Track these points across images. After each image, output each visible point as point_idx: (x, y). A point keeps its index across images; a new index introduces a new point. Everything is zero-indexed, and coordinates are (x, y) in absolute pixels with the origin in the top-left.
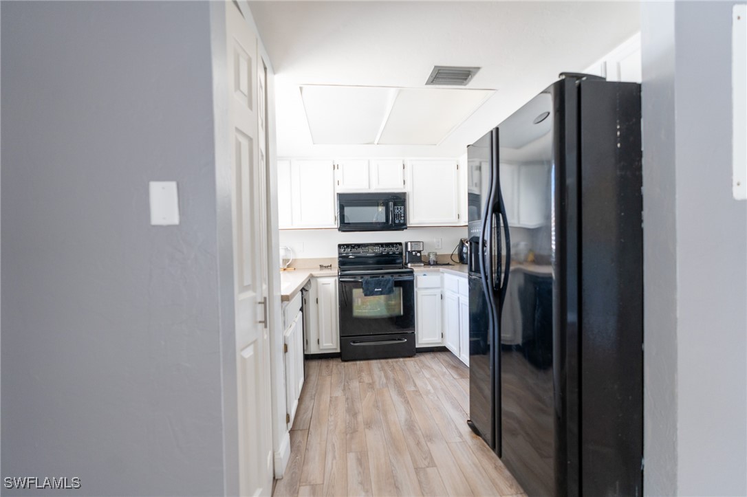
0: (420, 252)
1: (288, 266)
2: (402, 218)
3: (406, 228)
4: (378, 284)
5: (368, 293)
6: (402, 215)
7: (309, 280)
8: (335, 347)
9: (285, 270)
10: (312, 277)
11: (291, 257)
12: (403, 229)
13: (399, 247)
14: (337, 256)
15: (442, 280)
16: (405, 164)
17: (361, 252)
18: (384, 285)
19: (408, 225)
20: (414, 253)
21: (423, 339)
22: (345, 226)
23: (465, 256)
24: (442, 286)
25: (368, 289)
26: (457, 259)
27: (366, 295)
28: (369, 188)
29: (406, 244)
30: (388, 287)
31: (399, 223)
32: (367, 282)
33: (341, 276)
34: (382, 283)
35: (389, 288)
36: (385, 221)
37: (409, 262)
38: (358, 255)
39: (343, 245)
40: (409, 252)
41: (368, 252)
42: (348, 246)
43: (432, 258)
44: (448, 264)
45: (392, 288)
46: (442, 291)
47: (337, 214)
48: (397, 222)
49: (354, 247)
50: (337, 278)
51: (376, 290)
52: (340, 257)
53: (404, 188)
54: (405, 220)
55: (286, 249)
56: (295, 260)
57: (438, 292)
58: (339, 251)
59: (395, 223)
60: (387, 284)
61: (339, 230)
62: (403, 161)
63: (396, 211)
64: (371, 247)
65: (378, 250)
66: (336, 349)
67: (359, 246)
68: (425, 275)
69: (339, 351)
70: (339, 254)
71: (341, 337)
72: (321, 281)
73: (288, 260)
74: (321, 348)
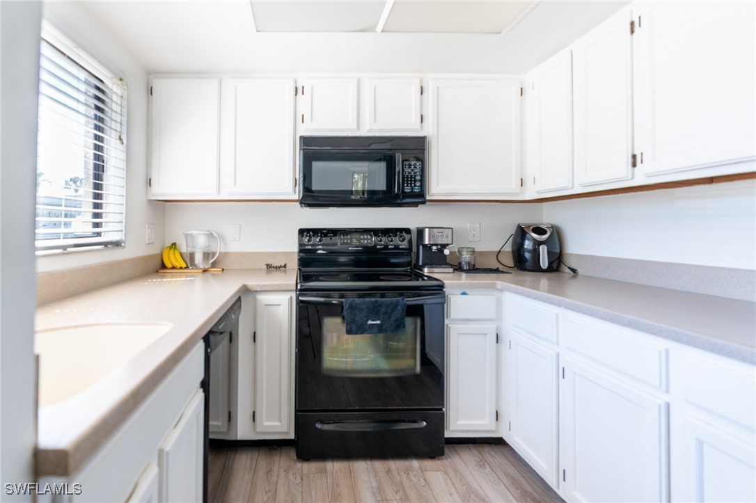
0: (444, 246)
1: (214, 265)
2: (418, 184)
3: (424, 203)
4: (374, 311)
5: (354, 328)
6: (418, 178)
7: (239, 299)
8: (285, 430)
9: (205, 271)
10: (245, 290)
11: (219, 248)
12: (416, 205)
13: (407, 237)
14: (295, 249)
15: (499, 305)
16: (424, 85)
17: (339, 243)
18: (385, 313)
19: (428, 198)
20: (434, 248)
21: (459, 422)
22: (312, 197)
23: (527, 255)
24: (499, 317)
25: (353, 321)
26: (509, 261)
27: (349, 332)
28: (358, 127)
29: (420, 232)
30: (393, 318)
31: (412, 192)
32: (353, 307)
33: (302, 291)
34: (383, 309)
35: (396, 320)
36: (385, 189)
37: (424, 265)
38: (333, 248)
39: (308, 230)
40: (425, 246)
41: (350, 244)
42: (315, 232)
43: (466, 257)
44: (497, 271)
45: (402, 319)
46: (498, 328)
47: (299, 176)
48: (408, 190)
49: (326, 235)
50: (294, 295)
51: (370, 322)
52: (301, 251)
53: (422, 128)
54: (422, 186)
55: (210, 236)
56: (225, 253)
57: (491, 328)
58: (300, 241)
59: (403, 192)
60: (393, 310)
61: (301, 203)
62: (421, 80)
63: (407, 170)
64: (357, 236)
65: (368, 240)
66: (287, 433)
67: (335, 232)
68: (464, 294)
69: (292, 436)
70: (301, 245)
71: (296, 411)
72: (264, 298)
73: (214, 254)
74: (259, 429)
